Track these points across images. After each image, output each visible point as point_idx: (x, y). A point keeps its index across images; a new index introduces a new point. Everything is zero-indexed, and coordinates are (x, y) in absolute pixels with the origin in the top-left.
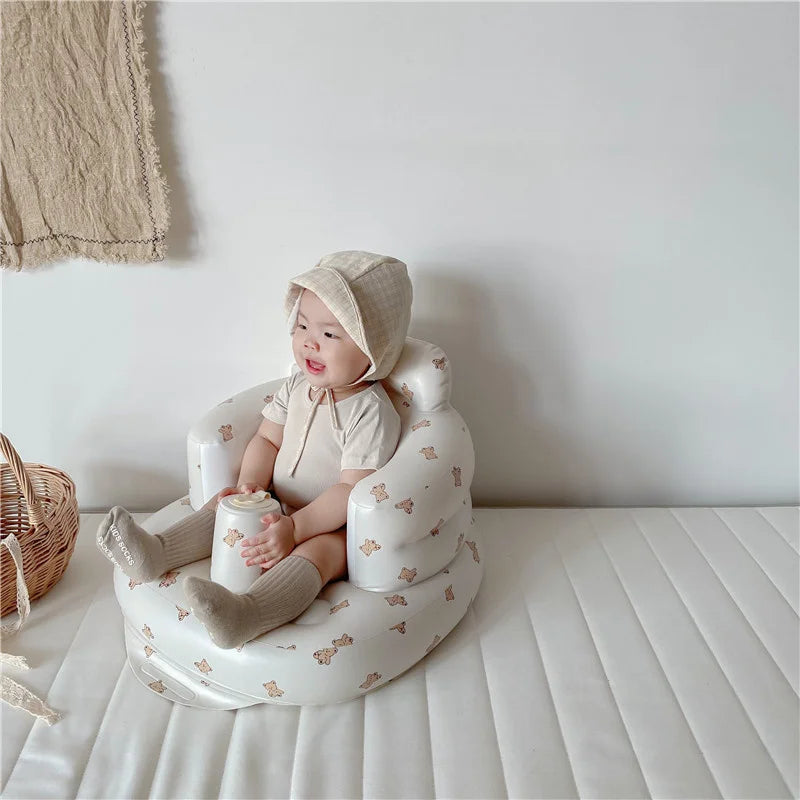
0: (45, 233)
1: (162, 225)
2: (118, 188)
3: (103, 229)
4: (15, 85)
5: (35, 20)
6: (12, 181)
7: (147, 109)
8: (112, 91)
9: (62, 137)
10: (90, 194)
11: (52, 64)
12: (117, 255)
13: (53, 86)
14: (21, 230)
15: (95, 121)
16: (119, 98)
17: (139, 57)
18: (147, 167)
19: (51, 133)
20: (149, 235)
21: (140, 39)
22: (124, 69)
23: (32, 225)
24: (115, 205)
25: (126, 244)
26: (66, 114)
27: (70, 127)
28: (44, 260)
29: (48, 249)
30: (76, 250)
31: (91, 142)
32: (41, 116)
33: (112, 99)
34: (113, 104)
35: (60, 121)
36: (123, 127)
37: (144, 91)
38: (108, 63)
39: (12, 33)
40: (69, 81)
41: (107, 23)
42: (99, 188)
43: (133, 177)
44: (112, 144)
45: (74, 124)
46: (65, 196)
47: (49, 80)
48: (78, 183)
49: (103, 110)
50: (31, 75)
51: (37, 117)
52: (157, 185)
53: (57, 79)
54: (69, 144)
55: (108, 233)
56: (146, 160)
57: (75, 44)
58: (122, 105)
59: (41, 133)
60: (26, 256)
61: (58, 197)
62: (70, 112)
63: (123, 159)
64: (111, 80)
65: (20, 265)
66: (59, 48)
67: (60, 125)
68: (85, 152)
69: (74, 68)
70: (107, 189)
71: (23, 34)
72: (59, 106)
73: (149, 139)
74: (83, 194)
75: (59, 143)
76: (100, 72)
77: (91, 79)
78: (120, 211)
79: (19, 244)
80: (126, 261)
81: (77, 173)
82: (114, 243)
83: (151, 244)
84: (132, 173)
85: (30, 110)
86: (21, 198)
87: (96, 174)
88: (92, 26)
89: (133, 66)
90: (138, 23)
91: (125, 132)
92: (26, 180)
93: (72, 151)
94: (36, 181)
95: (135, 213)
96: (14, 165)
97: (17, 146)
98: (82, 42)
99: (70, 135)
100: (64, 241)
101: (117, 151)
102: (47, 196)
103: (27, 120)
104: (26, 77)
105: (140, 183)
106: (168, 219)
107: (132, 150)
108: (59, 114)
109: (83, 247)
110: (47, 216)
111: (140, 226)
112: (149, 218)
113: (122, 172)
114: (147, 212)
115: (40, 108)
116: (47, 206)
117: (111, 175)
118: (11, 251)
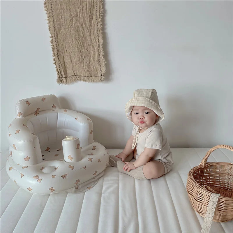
0: (73, 74)
1: (103, 72)
2: (92, 62)
3: (88, 73)
4: (68, 36)
5: (74, 19)
6: (66, 61)
7: (101, 41)
8: (92, 37)
9: (79, 49)
10: (85, 64)
11: (78, 30)
12: (91, 80)
13: (77, 36)
14: (67, 74)
15: (88, 45)
16: (94, 39)
17: (100, 28)
18: (100, 56)
19: (76, 48)
20: (100, 75)
21: (101, 23)
22: (96, 31)
23: (70, 72)
25: (94, 77)
26: (80, 43)
27: (81, 47)
28: (73, 81)
29: (73, 79)
30: (81, 79)
31: (86, 50)
32: (74, 44)
33: (92, 39)
34: (92, 41)
36: (95, 46)
37: (101, 37)
38: (92, 30)
39: (68, 23)
40: (82, 35)
41: (92, 19)
42: (88, 62)
43: (97, 59)
44: (91, 51)
46: (79, 65)
47: (77, 34)
48: (82, 61)
49: (90, 42)
50: (72, 34)
52: (103, 61)
53: (79, 34)
54: (81, 51)
56: (100, 55)
57: (84, 25)
58: (95, 41)
59: (74, 48)
60: (68, 81)
61: (77, 65)
62: (81, 43)
63: (94, 54)
64: (92, 34)
65: (66, 83)
66: (80, 26)
67: (79, 46)
68: (84, 53)
69: (83, 31)
70: (90, 63)
71: (71, 23)
72: (79, 41)
73: (101, 49)
74: (83, 64)
75: (78, 51)
76: (90, 32)
77: (87, 34)
78: (92, 68)
79: (66, 78)
80: (93, 82)
81: (82, 58)
82: (91, 77)
83: (100, 77)
84: (96, 58)
85: (71, 43)
86: (67, 65)
87: (87, 59)
88: (89, 20)
89: (98, 30)
90: (100, 19)
91: (95, 48)
92: (69, 61)
93: (82, 53)
94: (72, 61)
95: (96, 69)
96: (67, 57)
98: (85, 25)
99: (81, 49)
100: (77, 77)
102: (74, 65)
103: (71, 45)
104: (71, 34)
105: (98, 61)
106: (105, 70)
107: (97, 53)
108: (79, 44)
109: (82, 78)
110: (74, 70)
111: (97, 72)
112: (100, 70)
113: (94, 58)
114: (99, 68)
115: (74, 42)
116: (74, 67)
117: (91, 59)
118: (64, 79)
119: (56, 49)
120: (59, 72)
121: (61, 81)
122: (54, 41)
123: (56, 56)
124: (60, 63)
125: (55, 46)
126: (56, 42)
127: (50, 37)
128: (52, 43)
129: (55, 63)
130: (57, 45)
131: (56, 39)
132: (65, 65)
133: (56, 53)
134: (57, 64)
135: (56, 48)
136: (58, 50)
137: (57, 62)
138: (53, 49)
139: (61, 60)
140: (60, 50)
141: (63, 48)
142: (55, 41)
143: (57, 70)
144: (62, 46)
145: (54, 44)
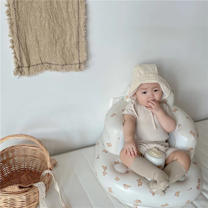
1: (83, 58)
3: (62, 60)
6: (28, 43)
7: (82, 17)
8: (70, 10)
9: (50, 27)
10: (58, 48)
12: (66, 69)
14: (30, 61)
15: (63, 21)
16: (72, 12)
18: (80, 38)
19: (47, 25)
22: (76, 2)
23: (34, 59)
24: (66, 51)
26: (53, 17)
28: (38, 71)
29: (40, 68)
30: (51, 68)
31: (60, 28)
33: (70, 13)
35: (51, 20)
36: (72, 23)
37: (82, 10)
45: (55, 21)
46: (49, 49)
48: (54, 44)
49: (66, 16)
51: (42, 19)
52: (83, 44)
53: (51, 4)
54: (53, 29)
55: (64, 62)
58: (73, 15)
60: (31, 71)
61: (47, 49)
63: (71, 35)
64: (70, 6)
65: (29, 75)
67: (50, 22)
68: (58, 32)
70: (64, 46)
72: (51, 15)
73: (82, 28)
74: (56, 48)
78: (68, 54)
79: (29, 67)
81: (55, 40)
82: (65, 65)
84: (74, 40)
85: (40, 16)
86: (31, 49)
91: (73, 25)
92: (35, 43)
94: (38, 43)
95: (72, 53)
96: (30, 37)
97: (32, 29)
99: (53, 26)
100: (45, 65)
101: (69, 32)
102: (42, 49)
103: (38, 20)
105: (77, 44)
107: (75, 33)
108: (51, 18)
109: (53, 67)
110: (41, 55)
111: (74, 59)
112: (78, 56)
113: (70, 40)
114: (77, 54)
115: (44, 15)
116: (41, 52)
117: (66, 41)
118: (25, 70)
119: (15, 26)
120: (19, 59)
121: (21, 73)
122: (12, 12)
123: (16, 36)
124: (20, 46)
125: (14, 21)
126: (16, 13)
127: (6, 6)
128: (9, 15)
129: (14, 46)
130: (18, 18)
131: (16, 9)
132: (27, 50)
133: (15, 31)
134: (15, 48)
135: (15, 23)
136: (18, 27)
137: (17, 45)
138: (11, 24)
139: (22, 42)
140: (21, 26)
141: (25, 24)
142: (14, 12)
143: (15, 57)
144: (24, 21)
145: (13, 17)
